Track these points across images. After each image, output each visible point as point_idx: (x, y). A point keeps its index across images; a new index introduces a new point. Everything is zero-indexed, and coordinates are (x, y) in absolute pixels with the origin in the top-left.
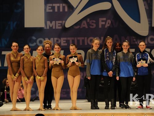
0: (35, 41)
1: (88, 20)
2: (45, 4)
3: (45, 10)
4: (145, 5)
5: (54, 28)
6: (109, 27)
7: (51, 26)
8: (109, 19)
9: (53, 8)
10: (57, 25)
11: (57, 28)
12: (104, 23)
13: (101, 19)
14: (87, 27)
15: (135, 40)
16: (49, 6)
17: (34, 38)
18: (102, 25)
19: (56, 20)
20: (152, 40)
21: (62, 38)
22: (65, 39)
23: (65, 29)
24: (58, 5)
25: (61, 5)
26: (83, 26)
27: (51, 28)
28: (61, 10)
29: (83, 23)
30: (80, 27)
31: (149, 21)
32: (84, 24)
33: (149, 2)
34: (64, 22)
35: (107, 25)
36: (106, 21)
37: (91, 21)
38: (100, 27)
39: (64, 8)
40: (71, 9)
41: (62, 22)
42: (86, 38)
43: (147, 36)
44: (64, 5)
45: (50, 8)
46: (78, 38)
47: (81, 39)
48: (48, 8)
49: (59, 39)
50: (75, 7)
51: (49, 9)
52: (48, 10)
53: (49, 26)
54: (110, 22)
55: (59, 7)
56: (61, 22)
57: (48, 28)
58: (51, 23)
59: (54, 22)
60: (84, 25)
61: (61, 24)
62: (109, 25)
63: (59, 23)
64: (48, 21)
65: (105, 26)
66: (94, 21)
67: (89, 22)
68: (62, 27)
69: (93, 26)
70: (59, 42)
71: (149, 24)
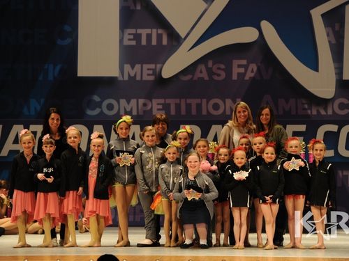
0: (99, 105)
1: (210, 63)
2: (120, 29)
3: (121, 41)
4: (328, 35)
5: (138, 78)
6: (253, 79)
7: (132, 75)
8: (252, 63)
9: (137, 37)
10: (145, 72)
11: (144, 79)
13: (236, 63)
14: (206, 78)
15: (306, 106)
16: (129, 34)
17: (96, 98)
18: (239, 74)
19: (142, 62)
20: (342, 106)
21: (154, 100)
22: (162, 101)
23: (161, 82)
24: (148, 31)
25: (154, 31)
26: (198, 75)
27: (132, 79)
28: (154, 42)
29: (199, 70)
30: (192, 78)
31: (335, 68)
32: (201, 72)
33: (337, 28)
34: (159, 66)
35: (249, 75)
36: (246, 67)
37: (215, 66)
38: (235, 77)
39: (159, 37)
40: (175, 40)
41: (156, 66)
42: (204, 101)
43: (332, 100)
44: (160, 31)
45: (132, 37)
46: (189, 101)
47: (194, 102)
48: (127, 37)
49: (147, 101)
50: (183, 37)
51: (130, 40)
52: (126, 42)
53: (129, 75)
54: (255, 69)
55: (149, 37)
56: (152, 66)
57: (126, 78)
58: (133, 67)
59: (138, 67)
60: (202, 73)
61: (154, 70)
62: (252, 75)
63: (149, 69)
64: (127, 63)
65: (244, 78)
66: (223, 66)
67: (211, 68)
68: (156, 78)
69: (219, 75)
70: (149, 108)
71: (336, 74)
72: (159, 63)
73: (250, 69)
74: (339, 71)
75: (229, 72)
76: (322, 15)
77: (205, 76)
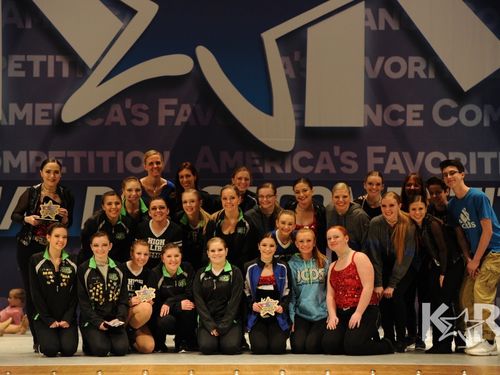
1: (128, 103)
2: (3, 55)
3: (5, 70)
4: (285, 67)
5: (29, 122)
6: (186, 125)
7: (20, 118)
8: (185, 102)
9: (27, 66)
10: (39, 114)
11: (37, 123)
12: (171, 113)
13: (163, 102)
14: (123, 123)
15: (257, 162)
16: (16, 62)
18: (167, 118)
19: (34, 101)
20: (304, 162)
21: (50, 152)
22: (62, 154)
23: (60, 127)
24: (43, 58)
25: (51, 58)
26: (111, 118)
27: (20, 123)
28: (51, 73)
29: (113, 110)
30: (103, 123)
31: (295, 111)
32: (116, 114)
33: (297, 58)
34: (57, 106)
35: (181, 119)
36: (177, 108)
37: (135, 107)
38: (162, 122)
39: (58, 66)
40: (80, 70)
41: (53, 106)
42: (120, 154)
43: (291, 153)
44: (59, 58)
45: (19, 66)
46: (99, 154)
47: (106, 155)
48: (12, 66)
49: (41, 155)
50: (91, 67)
51: (16, 69)
52: (12, 73)
53: (16, 117)
54: (189, 112)
55: (44, 66)
56: (49, 106)
57: (12, 122)
58: (21, 108)
59: (28, 107)
60: (117, 116)
61: (51, 112)
62: (185, 119)
63: (43, 110)
64: (13, 102)
65: (174, 122)
66: (145, 107)
67: (129, 110)
68: (53, 122)
69: (140, 119)
71: (296, 119)
72: (57, 102)
73: (182, 111)
74: (300, 115)
75: (153, 113)
76: (277, 40)
77: (121, 119)
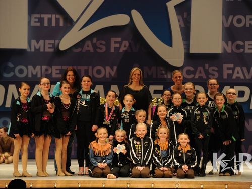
0: (13, 69)
1: (95, 40)
3: (29, 22)
4: (179, 21)
5: (42, 50)
6: (126, 52)
7: (37, 48)
8: (126, 40)
9: (41, 20)
10: (47, 46)
11: (46, 51)
12: (118, 45)
13: (113, 40)
14: (92, 51)
15: (164, 72)
16: (35, 18)
17: (11, 65)
18: (115, 48)
19: (45, 39)
20: (189, 72)
21: (53, 67)
22: (59, 67)
23: (58, 53)
24: (49, 16)
25: (54, 16)
26: (86, 48)
27: (37, 51)
28: (54, 24)
29: (86, 44)
30: (82, 50)
31: (184, 45)
32: (88, 46)
33: (185, 16)
34: (57, 42)
35: (123, 49)
36: (121, 43)
37: (98, 43)
38: (112, 50)
39: (57, 20)
40: (69, 22)
41: (55, 42)
42: (90, 67)
43: (182, 67)
44: (58, 16)
45: (37, 20)
46: (79, 67)
47: (83, 68)
48: (33, 20)
49: (49, 67)
50: (75, 21)
51: (35, 22)
52: (33, 24)
53: (35, 48)
54: (127, 45)
55: (50, 20)
56: (52, 42)
57: (33, 50)
58: (38, 42)
59: (41, 42)
60: (89, 47)
61: (54, 45)
62: (125, 49)
63: (49, 44)
64: (34, 39)
65: (119, 51)
66: (104, 42)
67: (96, 44)
68: (55, 50)
69: (101, 49)
70: (50, 72)
71: (185, 49)
72: (57, 40)
73: (123, 45)
74: (187, 47)
75: (108, 46)
76: (175, 6)
77: (91, 49)
